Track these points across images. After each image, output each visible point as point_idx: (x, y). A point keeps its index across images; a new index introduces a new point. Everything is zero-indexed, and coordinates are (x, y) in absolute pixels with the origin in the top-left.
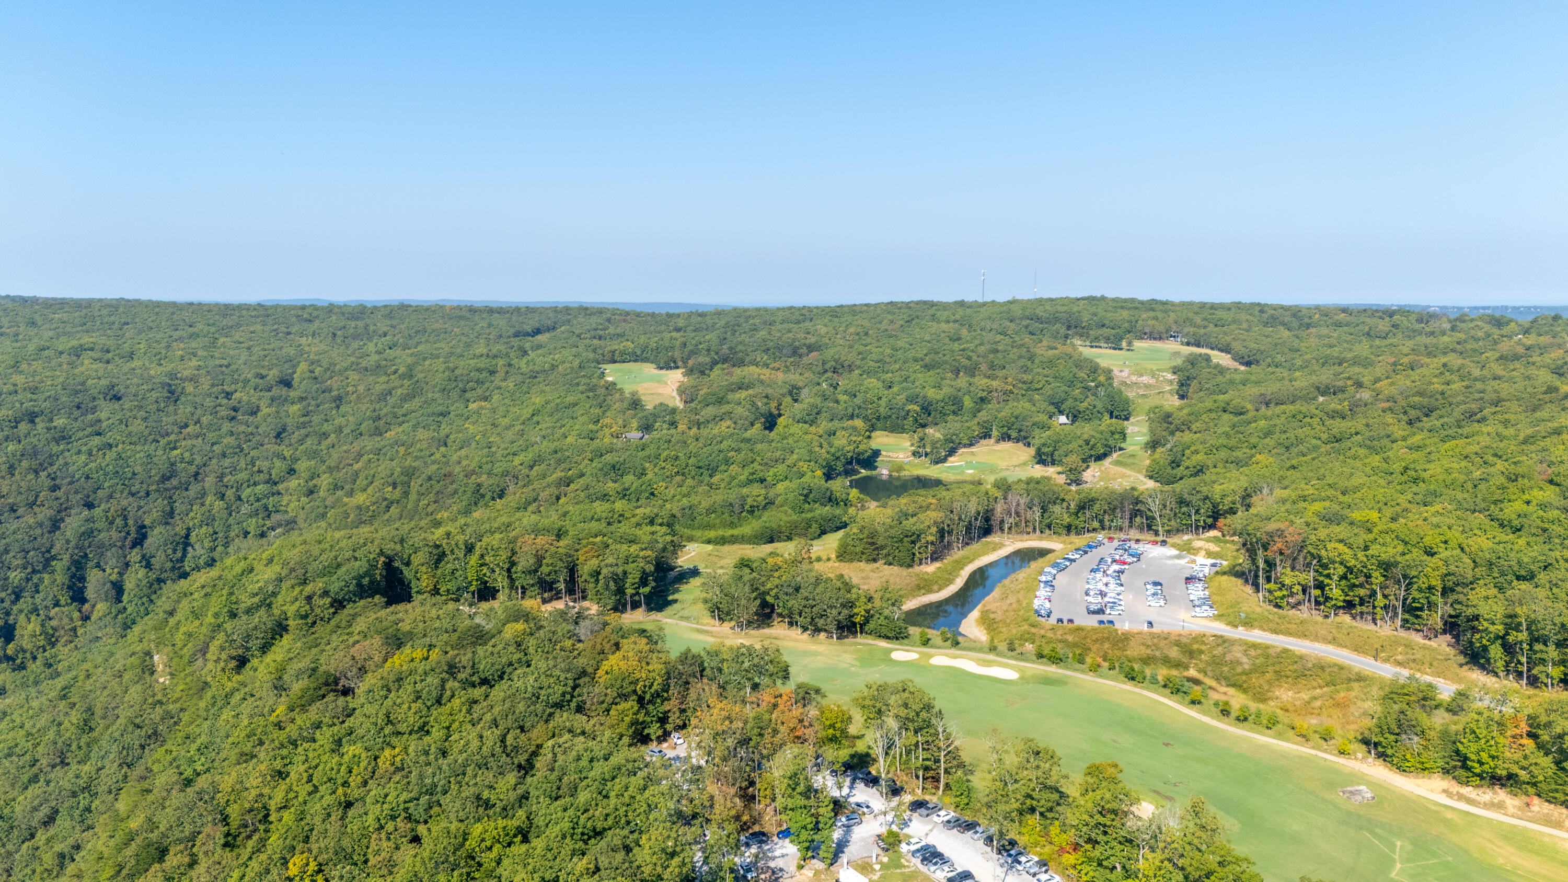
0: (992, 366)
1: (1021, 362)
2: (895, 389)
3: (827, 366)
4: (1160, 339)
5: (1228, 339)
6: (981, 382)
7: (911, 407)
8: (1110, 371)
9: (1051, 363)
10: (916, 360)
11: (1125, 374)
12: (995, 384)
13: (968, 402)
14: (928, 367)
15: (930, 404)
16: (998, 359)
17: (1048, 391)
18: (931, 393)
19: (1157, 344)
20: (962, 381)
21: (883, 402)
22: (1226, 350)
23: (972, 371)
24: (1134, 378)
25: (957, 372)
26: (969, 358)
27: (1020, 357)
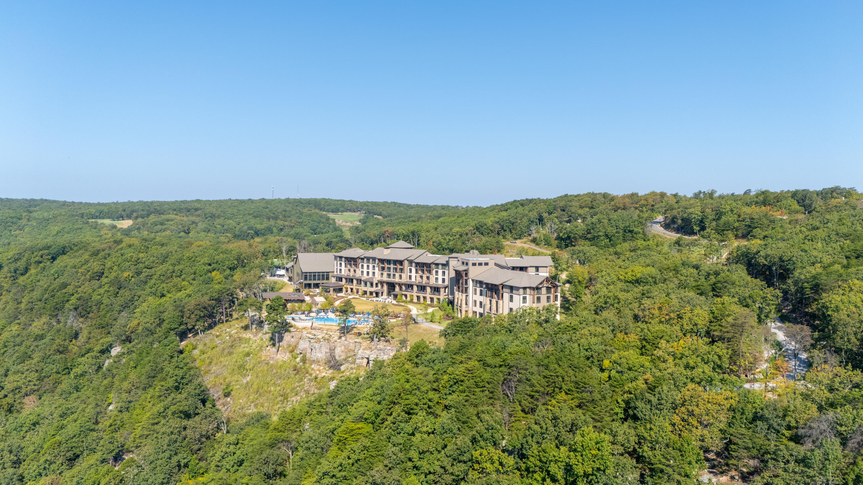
0: (285, 216)
1: (297, 215)
2: (242, 224)
3: (207, 216)
4: (354, 212)
5: (381, 210)
6: (280, 222)
7: (250, 231)
8: (334, 220)
9: (310, 215)
10: (249, 214)
11: (340, 222)
12: (286, 223)
13: (275, 230)
14: (255, 217)
15: (258, 231)
16: (287, 214)
17: (309, 225)
18: (258, 226)
19: (353, 214)
20: (272, 222)
21: (237, 229)
22: (380, 215)
23: (276, 218)
24: (344, 224)
25: (269, 219)
26: (274, 214)
27: (297, 213)
